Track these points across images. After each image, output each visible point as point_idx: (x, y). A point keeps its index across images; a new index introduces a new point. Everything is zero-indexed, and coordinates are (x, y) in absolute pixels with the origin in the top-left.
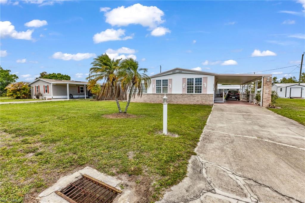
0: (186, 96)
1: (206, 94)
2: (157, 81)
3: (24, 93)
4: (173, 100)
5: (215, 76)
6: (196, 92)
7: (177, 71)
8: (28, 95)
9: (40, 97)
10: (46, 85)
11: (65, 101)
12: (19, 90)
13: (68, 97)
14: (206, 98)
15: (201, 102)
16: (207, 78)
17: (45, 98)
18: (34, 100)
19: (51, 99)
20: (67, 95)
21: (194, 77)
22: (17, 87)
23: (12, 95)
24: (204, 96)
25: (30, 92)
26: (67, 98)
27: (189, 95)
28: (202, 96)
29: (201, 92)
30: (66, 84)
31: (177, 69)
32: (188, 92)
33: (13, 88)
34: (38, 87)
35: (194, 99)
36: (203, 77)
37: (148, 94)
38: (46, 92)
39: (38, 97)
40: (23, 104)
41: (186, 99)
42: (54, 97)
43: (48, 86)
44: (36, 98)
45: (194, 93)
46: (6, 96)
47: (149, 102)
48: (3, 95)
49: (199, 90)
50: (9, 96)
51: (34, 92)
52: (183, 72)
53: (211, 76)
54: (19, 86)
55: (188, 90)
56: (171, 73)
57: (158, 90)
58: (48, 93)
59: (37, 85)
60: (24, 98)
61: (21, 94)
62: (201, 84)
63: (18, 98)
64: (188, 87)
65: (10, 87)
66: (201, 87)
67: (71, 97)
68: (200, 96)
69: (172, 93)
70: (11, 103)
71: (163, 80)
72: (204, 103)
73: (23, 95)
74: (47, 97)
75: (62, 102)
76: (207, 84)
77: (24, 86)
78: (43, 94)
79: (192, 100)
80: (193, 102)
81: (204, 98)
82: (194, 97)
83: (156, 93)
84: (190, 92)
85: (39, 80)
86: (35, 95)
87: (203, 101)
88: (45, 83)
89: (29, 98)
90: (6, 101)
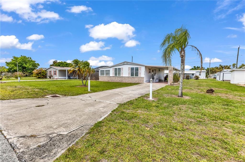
0: (130, 78)
1: (140, 77)
2: (115, 69)
3: (43, 75)
4: (123, 80)
5: (145, 66)
6: (135, 76)
7: (125, 63)
8: (45, 77)
9: (52, 78)
10: (55, 70)
11: (65, 80)
12: (40, 73)
13: (67, 77)
14: (140, 79)
15: (138, 82)
16: (141, 67)
17: (54, 78)
18: (48, 79)
19: (57, 79)
20: (66, 77)
21: (135, 67)
22: (39, 72)
23: (36, 76)
24: (139, 78)
25: (46, 74)
26: (66, 79)
27: (132, 78)
28: (138, 78)
29: (138, 76)
30: (66, 70)
31: (125, 62)
32: (131, 76)
33: (37, 72)
34: (50, 72)
35: (134, 80)
36: (139, 67)
37: (110, 77)
38: (55, 75)
39: (50, 78)
40: (42, 81)
41: (130, 79)
42: (59, 78)
43: (56, 71)
44: (49, 78)
45: (134, 76)
46: (33, 76)
47: (111, 81)
48: (31, 76)
49: (137, 74)
50: (35, 76)
51: (48, 74)
52: (129, 64)
53: (143, 66)
54: (40, 71)
55: (131, 74)
56: (122, 64)
57: (116, 74)
58: (56, 75)
59: (50, 70)
60: (42, 78)
61: (41, 76)
62: (138, 71)
63: (39, 78)
64: (131, 73)
65: (35, 71)
66: (138, 73)
67: (69, 78)
68: (137, 78)
69: (123, 76)
70: (36, 80)
71: (118, 68)
72: (139, 82)
73: (42, 76)
74: (55, 78)
75: (63, 80)
76: (141, 71)
77: (43, 71)
78: (53, 76)
79: (133, 81)
80: (134, 81)
81: (139, 79)
82: (134, 78)
83: (114, 76)
84: (132, 76)
85: (51, 67)
86: (49, 76)
87: (139, 81)
88: (54, 69)
89: (45, 78)
90: (34, 80)
